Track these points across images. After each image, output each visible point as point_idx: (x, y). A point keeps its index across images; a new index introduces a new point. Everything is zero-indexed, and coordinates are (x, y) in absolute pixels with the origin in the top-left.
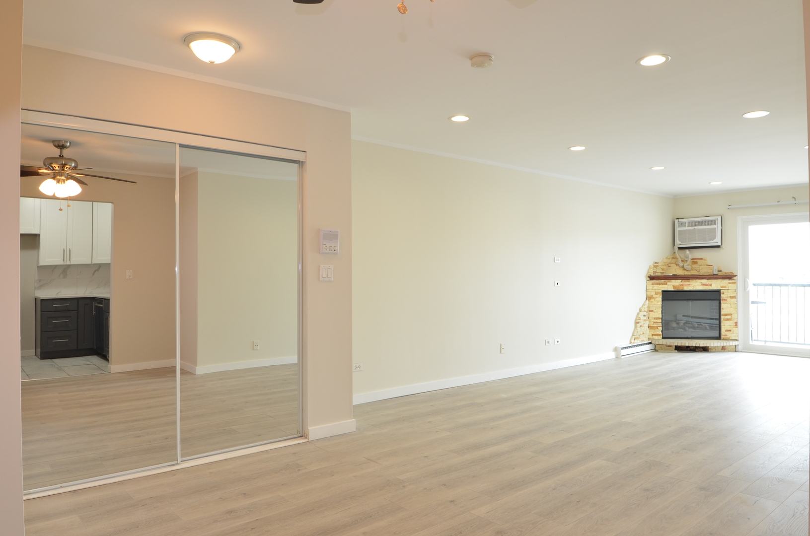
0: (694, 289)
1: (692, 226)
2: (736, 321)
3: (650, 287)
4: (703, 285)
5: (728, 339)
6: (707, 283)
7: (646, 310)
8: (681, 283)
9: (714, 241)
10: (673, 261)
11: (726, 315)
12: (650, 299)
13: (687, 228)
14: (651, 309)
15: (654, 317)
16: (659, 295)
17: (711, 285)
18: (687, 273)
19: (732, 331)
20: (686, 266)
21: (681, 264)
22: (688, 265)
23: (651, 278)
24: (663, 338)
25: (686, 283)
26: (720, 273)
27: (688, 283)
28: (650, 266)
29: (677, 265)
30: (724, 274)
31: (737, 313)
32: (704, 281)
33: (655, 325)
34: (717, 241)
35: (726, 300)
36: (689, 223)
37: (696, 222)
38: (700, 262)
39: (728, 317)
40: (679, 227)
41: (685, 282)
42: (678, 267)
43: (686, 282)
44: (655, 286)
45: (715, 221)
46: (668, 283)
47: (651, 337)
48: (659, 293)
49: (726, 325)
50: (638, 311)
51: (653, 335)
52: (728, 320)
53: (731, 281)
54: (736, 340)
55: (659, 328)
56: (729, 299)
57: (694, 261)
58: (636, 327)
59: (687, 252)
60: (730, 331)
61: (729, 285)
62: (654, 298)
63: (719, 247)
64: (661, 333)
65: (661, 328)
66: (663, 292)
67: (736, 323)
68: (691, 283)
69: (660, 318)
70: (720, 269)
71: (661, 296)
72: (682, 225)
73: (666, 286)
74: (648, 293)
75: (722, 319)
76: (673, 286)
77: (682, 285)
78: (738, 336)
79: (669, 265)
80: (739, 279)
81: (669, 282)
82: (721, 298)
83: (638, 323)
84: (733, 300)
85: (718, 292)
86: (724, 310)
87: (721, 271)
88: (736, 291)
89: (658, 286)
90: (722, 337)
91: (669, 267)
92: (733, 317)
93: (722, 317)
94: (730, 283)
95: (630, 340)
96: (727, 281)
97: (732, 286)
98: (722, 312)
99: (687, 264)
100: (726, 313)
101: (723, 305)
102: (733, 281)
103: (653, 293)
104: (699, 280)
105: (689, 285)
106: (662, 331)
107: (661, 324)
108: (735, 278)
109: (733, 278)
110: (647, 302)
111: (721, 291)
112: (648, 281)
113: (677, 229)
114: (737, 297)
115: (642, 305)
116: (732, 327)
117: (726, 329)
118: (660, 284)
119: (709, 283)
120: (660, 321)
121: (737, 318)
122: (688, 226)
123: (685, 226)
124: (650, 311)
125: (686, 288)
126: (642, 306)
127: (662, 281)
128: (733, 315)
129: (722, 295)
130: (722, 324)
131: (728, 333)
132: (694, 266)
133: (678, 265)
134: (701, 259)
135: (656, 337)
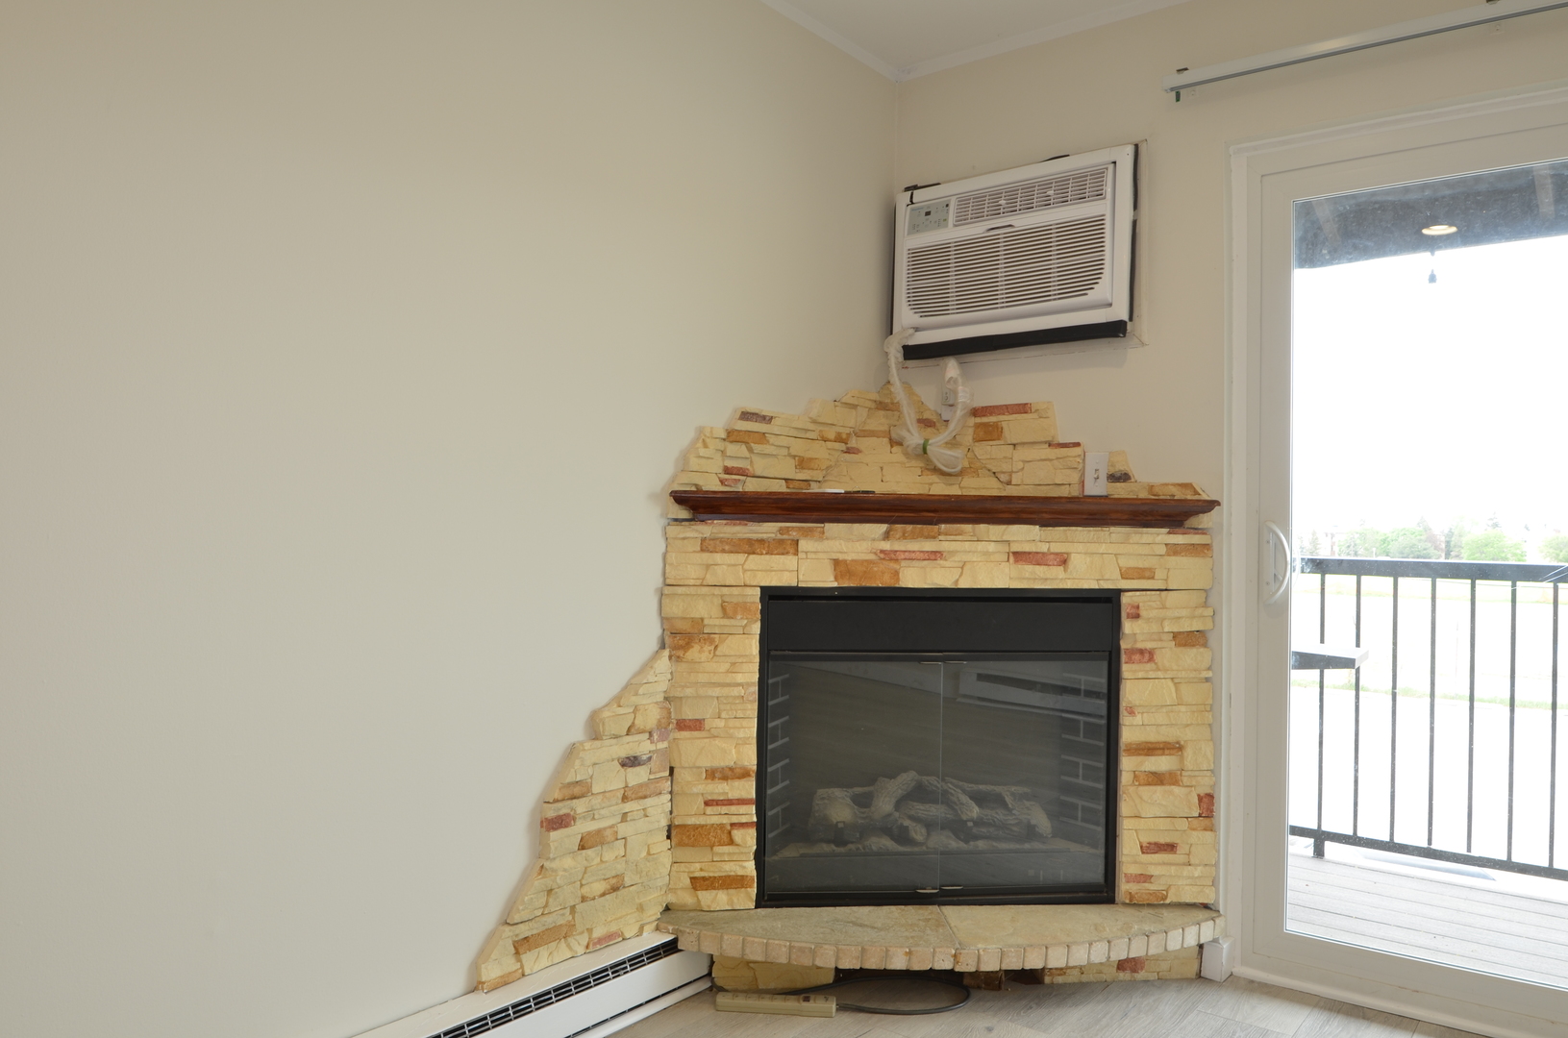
0: (963, 584)
1: (978, 217)
2: (1203, 791)
3: (691, 566)
4: (1019, 556)
5: (1156, 904)
6: (1044, 548)
7: (651, 717)
8: (886, 546)
9: (1095, 295)
10: (879, 422)
11: (1149, 749)
12: (687, 646)
13: (950, 234)
14: (689, 713)
15: (707, 762)
16: (740, 621)
17: (1063, 561)
18: (939, 488)
19: (1182, 849)
20: (939, 452)
21: (914, 438)
22: (953, 443)
23: (698, 505)
24: (767, 898)
25: (914, 546)
26: (1120, 491)
27: (929, 546)
28: (700, 430)
29: (895, 443)
30: (1143, 495)
31: (1215, 740)
32: (1026, 536)
33: (715, 817)
34: (1107, 299)
35: (1147, 655)
36: (964, 201)
37: (996, 195)
38: (1014, 427)
39: (1162, 763)
40: (915, 228)
41: (910, 541)
42: (897, 454)
43: (914, 537)
44: (718, 557)
45: (1098, 175)
46: (803, 544)
47: (687, 898)
48: (743, 607)
49: (1148, 811)
50: (577, 733)
51: (698, 883)
52: (1157, 779)
53: (1179, 539)
54: (1206, 907)
55: (737, 834)
56: (1168, 654)
57: (987, 421)
58: (540, 855)
59: (951, 367)
60: (1171, 848)
61: (1173, 561)
62: (708, 638)
63: (1114, 330)
64: (750, 869)
65: (749, 839)
66: (772, 597)
67: (1207, 803)
68: (944, 545)
69: (745, 774)
70: (1120, 467)
71: (756, 628)
72: (928, 216)
73: (790, 561)
74: (675, 609)
75: (1125, 778)
76: (836, 563)
77: (890, 556)
78: (1214, 883)
79: (853, 443)
80: (1230, 524)
81: (807, 533)
82: (1124, 645)
83: (560, 822)
84: (1191, 656)
85: (1107, 602)
86: (1138, 719)
87: (1123, 477)
88: (1206, 596)
89: (741, 557)
90: (1124, 887)
91: (848, 451)
92: (1189, 763)
93: (1127, 764)
94: (1174, 550)
95: (475, 967)
96: (1159, 537)
97: (1184, 571)
98: (1128, 734)
99: (944, 436)
100: (1152, 736)
101: (1132, 691)
102: (1196, 539)
103: (705, 609)
104: (995, 531)
105: (935, 556)
106: (760, 857)
107: (750, 813)
108: (1205, 520)
109: (1193, 522)
110: (664, 663)
111: (1125, 599)
112: (675, 531)
113: (908, 242)
114: (1212, 641)
115: (615, 690)
116: (1183, 824)
117: (1146, 839)
118: (751, 547)
119: (1056, 548)
120: (748, 789)
121: (1214, 772)
122: (961, 221)
123: (942, 223)
124: (682, 725)
125: (914, 577)
126: (617, 700)
127: (769, 530)
128: (1189, 753)
129: (1128, 627)
130: (1125, 808)
131: (1158, 866)
132: (986, 451)
133: (900, 444)
134: (1023, 409)
135: (718, 900)
